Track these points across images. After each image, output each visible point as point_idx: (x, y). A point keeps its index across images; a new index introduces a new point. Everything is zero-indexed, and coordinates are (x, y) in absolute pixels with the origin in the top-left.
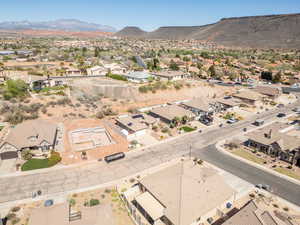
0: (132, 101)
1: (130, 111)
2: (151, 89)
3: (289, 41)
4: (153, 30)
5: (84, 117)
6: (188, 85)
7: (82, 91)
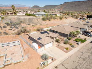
0: (38, 25)
1: (38, 30)
2: (48, 19)
3: (86, 9)
4: (43, 7)
5: (7, 34)
6: (65, 17)
7: (10, 19)
